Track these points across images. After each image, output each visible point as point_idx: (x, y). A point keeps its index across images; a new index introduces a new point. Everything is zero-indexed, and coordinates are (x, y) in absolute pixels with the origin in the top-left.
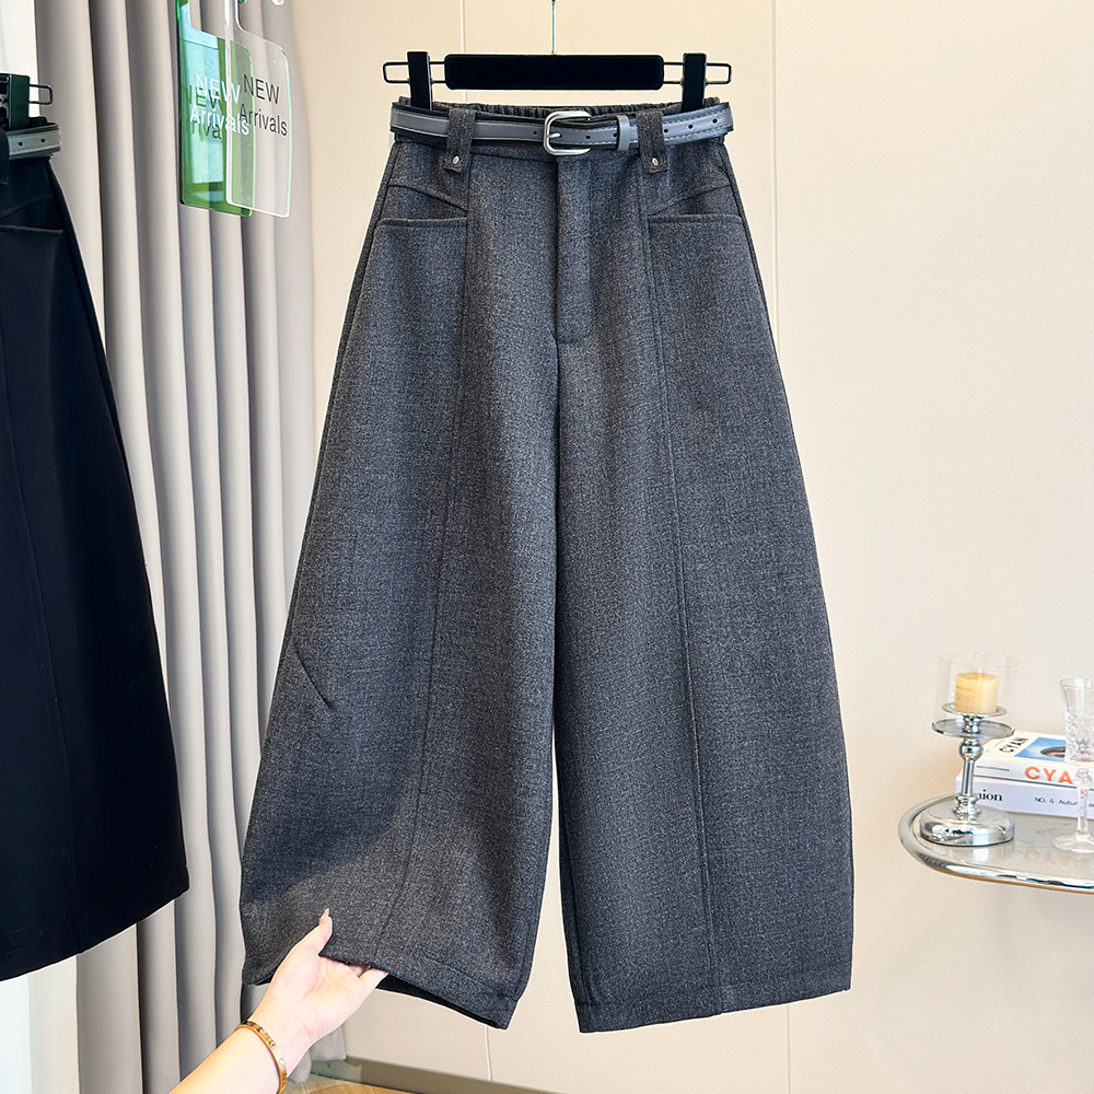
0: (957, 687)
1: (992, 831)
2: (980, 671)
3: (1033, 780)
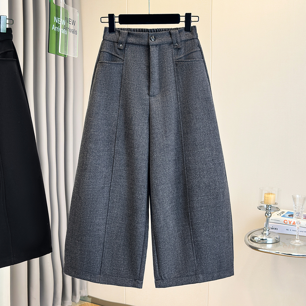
0: (265, 197)
1: (273, 239)
2: (271, 192)
3: (286, 224)
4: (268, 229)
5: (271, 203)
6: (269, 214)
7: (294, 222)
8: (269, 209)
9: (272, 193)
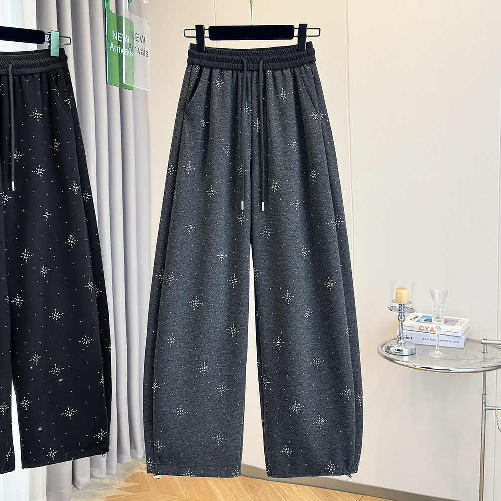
0: (396, 293)
1: (409, 350)
3: (422, 331)
4: (402, 337)
5: (404, 300)
6: (403, 317)
7: (432, 328)
8: (403, 309)
9: (404, 288)
